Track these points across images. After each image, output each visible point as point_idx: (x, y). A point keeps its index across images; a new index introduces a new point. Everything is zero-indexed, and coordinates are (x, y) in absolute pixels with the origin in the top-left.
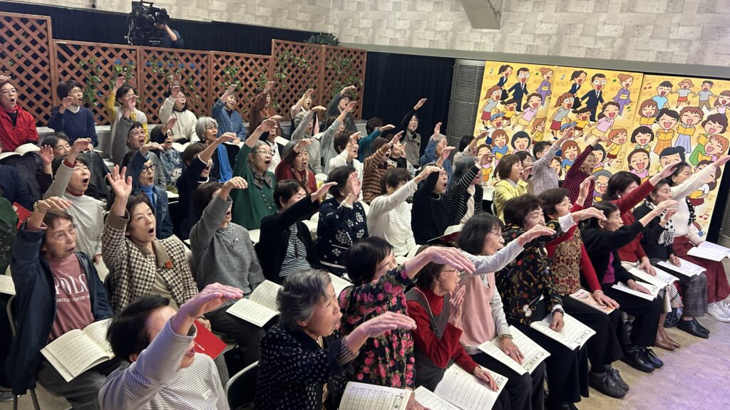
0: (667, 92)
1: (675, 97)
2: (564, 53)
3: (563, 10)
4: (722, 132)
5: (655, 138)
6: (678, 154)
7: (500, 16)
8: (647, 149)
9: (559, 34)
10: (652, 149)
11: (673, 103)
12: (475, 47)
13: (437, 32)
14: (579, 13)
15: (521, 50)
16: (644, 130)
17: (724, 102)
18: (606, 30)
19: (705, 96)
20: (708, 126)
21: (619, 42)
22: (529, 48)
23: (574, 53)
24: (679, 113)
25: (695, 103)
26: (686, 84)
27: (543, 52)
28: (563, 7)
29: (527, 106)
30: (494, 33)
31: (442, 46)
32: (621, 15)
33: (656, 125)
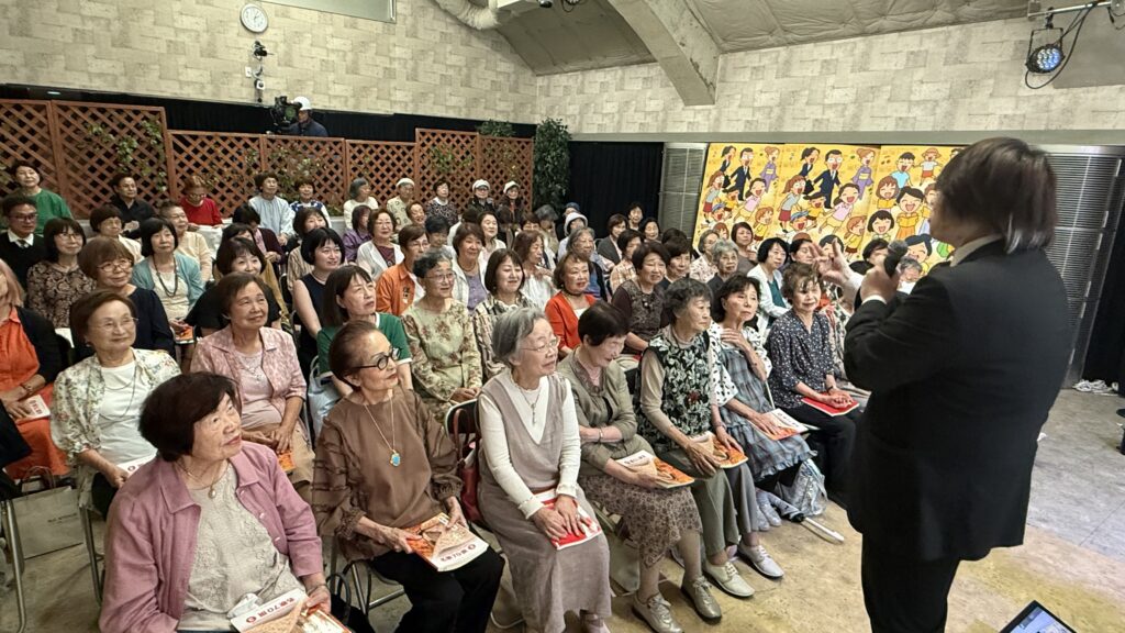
0: (909, 165)
1: (919, 171)
2: (788, 128)
3: (785, 76)
5: (896, 225)
6: (923, 244)
7: (714, 88)
9: (783, 105)
11: (916, 179)
12: (688, 128)
13: (647, 113)
14: (804, 77)
15: (739, 128)
18: (836, 96)
21: (851, 109)
22: (748, 125)
23: (799, 126)
26: (931, 155)
27: (764, 129)
28: (785, 72)
29: (749, 194)
30: (710, 110)
31: (653, 130)
32: (852, 76)
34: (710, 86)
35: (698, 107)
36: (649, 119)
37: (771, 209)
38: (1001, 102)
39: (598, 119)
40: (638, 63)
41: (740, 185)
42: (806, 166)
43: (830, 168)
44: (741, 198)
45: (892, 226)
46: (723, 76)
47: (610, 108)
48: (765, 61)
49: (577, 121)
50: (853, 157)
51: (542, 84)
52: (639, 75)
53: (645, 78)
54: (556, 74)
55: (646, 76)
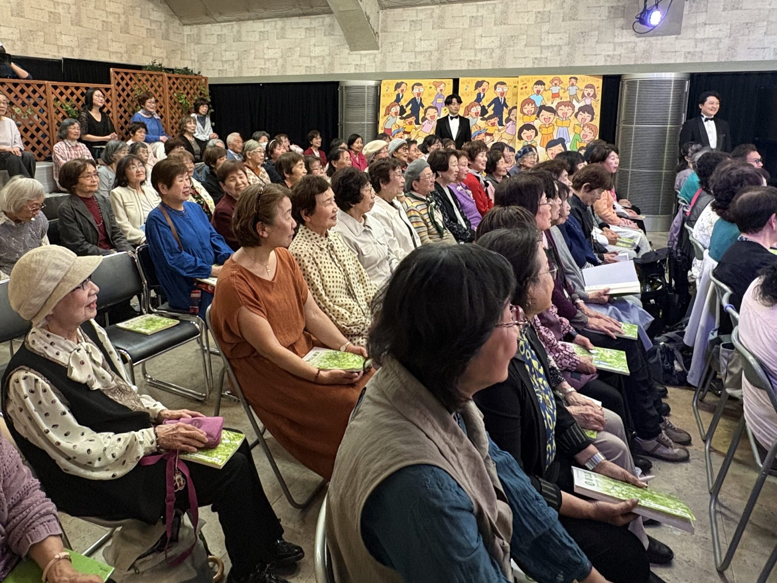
0: (542, 90)
1: (549, 94)
2: (447, 67)
3: (440, 27)
4: (591, 120)
5: (539, 133)
7: (379, 37)
8: (534, 144)
9: (441, 49)
10: (538, 143)
11: (548, 100)
12: (356, 69)
13: (312, 58)
14: (457, 28)
15: (405, 68)
16: (528, 127)
17: (589, 94)
18: (484, 43)
19: (573, 90)
20: (579, 116)
21: (497, 52)
22: (412, 65)
23: (457, 65)
24: (555, 108)
25: (566, 98)
26: (556, 81)
27: (427, 68)
28: (440, 24)
29: (424, 119)
30: (375, 54)
31: (322, 72)
32: (495, 28)
33: (538, 121)
34: (377, 35)
35: (363, 52)
36: (315, 63)
38: (604, 46)
39: (260, 64)
40: (299, 15)
41: (415, 112)
42: (479, 94)
43: (499, 96)
44: (417, 123)
45: (536, 134)
46: (386, 27)
47: (272, 54)
48: (422, 16)
51: (189, 33)
52: (301, 26)
53: (307, 29)
54: (207, 23)
55: (308, 26)
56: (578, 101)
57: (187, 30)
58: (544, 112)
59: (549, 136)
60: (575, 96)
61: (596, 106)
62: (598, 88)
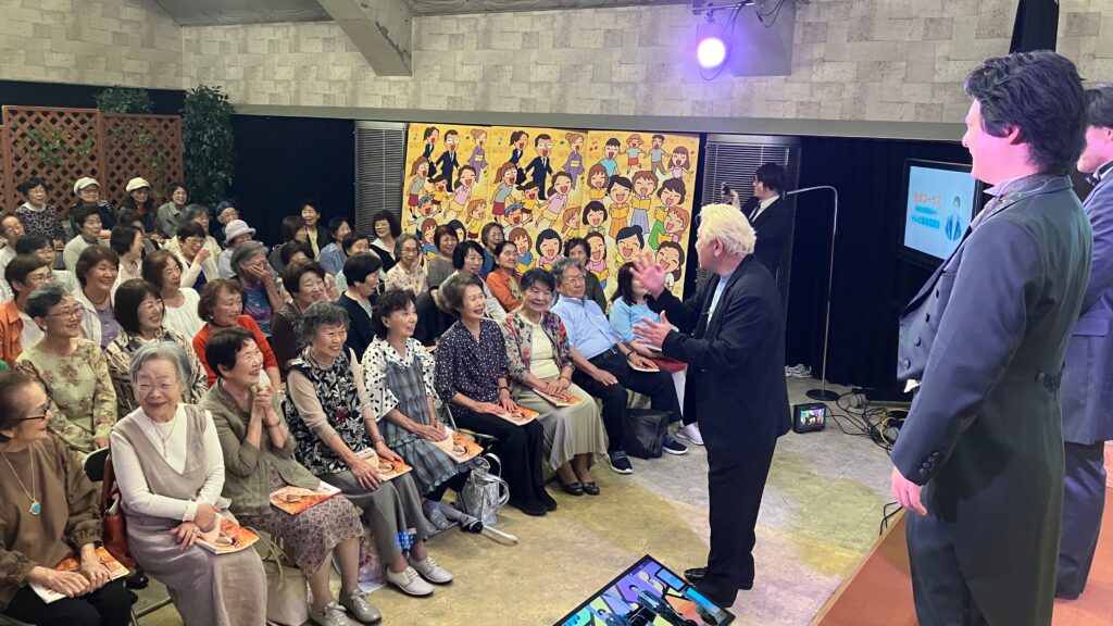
0: (616, 152)
1: (625, 159)
2: (494, 107)
3: (485, 47)
4: (680, 203)
5: (609, 217)
6: (635, 236)
7: (410, 57)
8: (601, 232)
9: (487, 80)
10: (607, 231)
11: (623, 167)
13: (332, 83)
14: (506, 50)
15: (441, 105)
16: (596, 206)
17: (678, 162)
18: (541, 73)
19: (657, 156)
21: (557, 89)
22: (451, 102)
23: (506, 106)
24: (631, 180)
25: (646, 166)
26: (635, 141)
27: (470, 107)
28: (485, 41)
29: (458, 184)
30: (406, 81)
31: (341, 104)
32: (554, 52)
33: (607, 198)
34: (404, 54)
35: (392, 78)
36: (335, 90)
37: (482, 202)
39: (269, 87)
40: (317, 21)
41: (447, 174)
42: (515, 152)
43: (541, 155)
44: (449, 190)
45: (605, 218)
46: (419, 42)
47: (284, 73)
48: (464, 28)
49: (241, 88)
50: (562, 143)
51: (188, 37)
52: (317, 35)
53: (325, 39)
54: (208, 25)
55: (327, 36)
56: (663, 172)
57: (187, 34)
58: (617, 186)
59: (621, 221)
60: (657, 164)
61: (688, 181)
62: (692, 153)
